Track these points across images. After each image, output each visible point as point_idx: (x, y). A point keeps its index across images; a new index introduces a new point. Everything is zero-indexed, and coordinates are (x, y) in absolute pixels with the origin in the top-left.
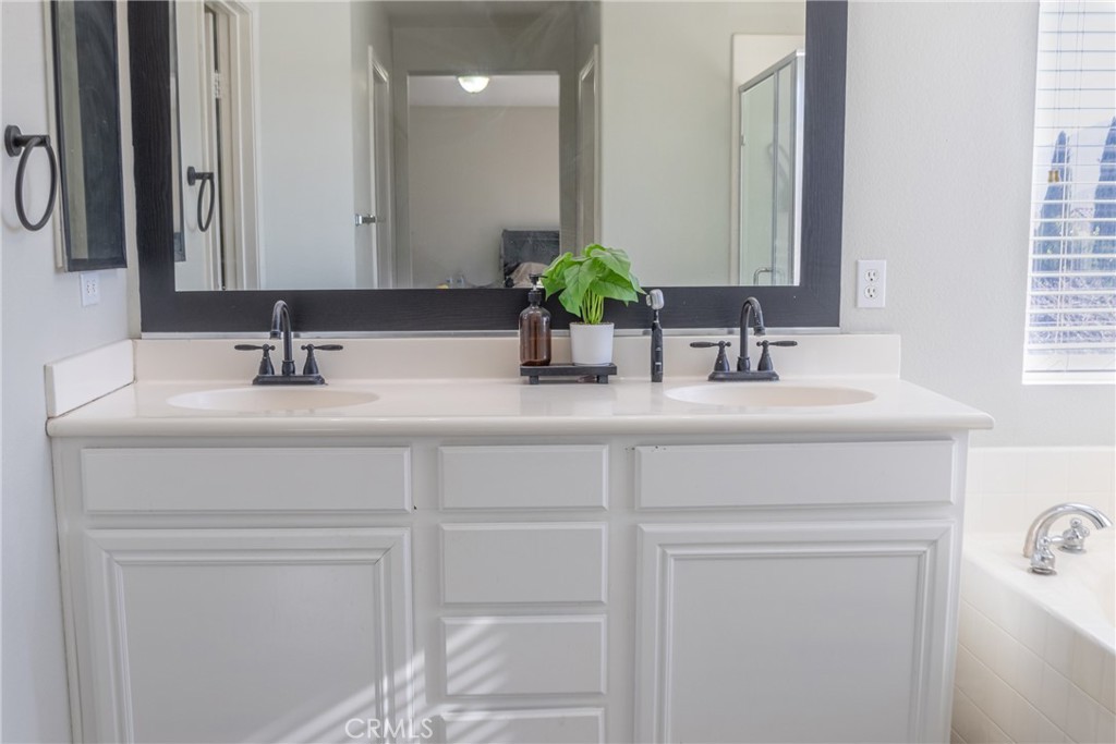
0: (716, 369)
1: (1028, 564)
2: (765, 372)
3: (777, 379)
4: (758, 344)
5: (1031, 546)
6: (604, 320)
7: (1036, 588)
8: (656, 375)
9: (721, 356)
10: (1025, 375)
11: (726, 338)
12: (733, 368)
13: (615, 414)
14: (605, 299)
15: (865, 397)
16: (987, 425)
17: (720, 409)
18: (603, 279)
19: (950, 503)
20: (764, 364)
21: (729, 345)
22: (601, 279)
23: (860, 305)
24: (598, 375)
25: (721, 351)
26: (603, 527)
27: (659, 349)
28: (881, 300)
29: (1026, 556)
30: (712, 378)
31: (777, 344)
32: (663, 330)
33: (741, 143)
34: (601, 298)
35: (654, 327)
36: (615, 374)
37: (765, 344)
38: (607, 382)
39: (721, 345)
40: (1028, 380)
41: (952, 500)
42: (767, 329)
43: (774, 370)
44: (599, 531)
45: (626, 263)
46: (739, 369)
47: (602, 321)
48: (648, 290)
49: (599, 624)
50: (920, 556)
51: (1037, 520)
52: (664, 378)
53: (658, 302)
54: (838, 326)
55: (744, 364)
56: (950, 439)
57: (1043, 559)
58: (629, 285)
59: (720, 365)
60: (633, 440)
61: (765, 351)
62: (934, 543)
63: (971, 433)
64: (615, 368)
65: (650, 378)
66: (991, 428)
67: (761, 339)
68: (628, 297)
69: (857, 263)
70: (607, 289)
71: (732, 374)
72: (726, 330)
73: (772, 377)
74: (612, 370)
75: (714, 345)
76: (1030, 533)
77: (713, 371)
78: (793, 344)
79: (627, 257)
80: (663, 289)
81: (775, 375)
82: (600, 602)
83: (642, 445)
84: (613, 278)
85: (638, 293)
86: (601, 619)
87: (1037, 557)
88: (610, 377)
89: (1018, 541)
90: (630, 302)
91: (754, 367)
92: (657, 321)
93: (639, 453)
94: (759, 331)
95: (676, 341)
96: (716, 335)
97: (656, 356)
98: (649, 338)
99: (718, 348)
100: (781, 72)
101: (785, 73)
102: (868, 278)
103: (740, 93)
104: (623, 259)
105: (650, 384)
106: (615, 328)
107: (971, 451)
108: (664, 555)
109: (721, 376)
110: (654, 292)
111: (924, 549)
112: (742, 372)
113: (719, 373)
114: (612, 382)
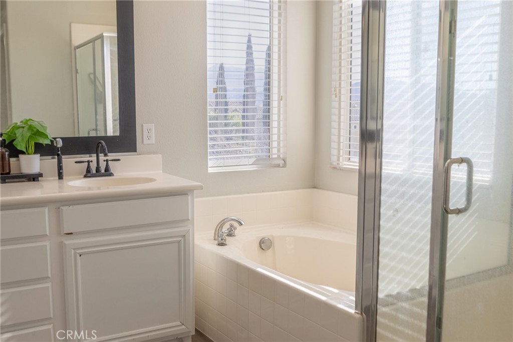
0: (87, 172)
1: (216, 242)
2: (108, 172)
3: (113, 175)
4: (104, 161)
5: (217, 237)
6: (35, 152)
7: (221, 251)
8: (60, 176)
9: (89, 167)
10: (209, 169)
11: (90, 159)
12: (94, 172)
13: (42, 194)
14: (35, 143)
15: (151, 180)
16: (201, 188)
17: (90, 188)
18: (35, 134)
19: (189, 220)
20: (107, 169)
21: (92, 161)
22: (33, 134)
23: (145, 143)
24: (34, 178)
25: (89, 165)
26: (48, 244)
27: (61, 165)
28: (153, 141)
29: (215, 240)
30: (85, 176)
31: (112, 160)
32: (63, 156)
33: (77, 72)
34: (33, 143)
35: (58, 155)
36: (42, 176)
37: (107, 161)
38: (38, 181)
39: (88, 162)
40: (210, 170)
41: (190, 218)
42: (109, 154)
43: (112, 171)
44: (46, 246)
45: (45, 127)
46: (97, 172)
47: (34, 153)
48: (55, 139)
49: (48, 287)
50: (179, 242)
51: (218, 225)
52: (64, 178)
53: (60, 144)
54: (136, 151)
55: (99, 170)
56: (187, 194)
57: (222, 239)
58: (46, 136)
59: (88, 170)
60: (58, 204)
61: (107, 164)
62: (184, 236)
63: (195, 191)
64: (42, 174)
65: (58, 178)
66: (202, 189)
67: (105, 158)
68: (46, 142)
69: (142, 125)
70: (36, 138)
71: (94, 174)
72: (88, 155)
73: (111, 175)
74: (41, 175)
75: (85, 162)
76: (216, 231)
77: (85, 173)
78: (119, 160)
79: (44, 124)
80: (62, 138)
81: (112, 173)
82: (48, 277)
83: (63, 206)
84: (39, 133)
85: (51, 140)
86: (49, 285)
87: (220, 239)
88: (40, 178)
89: (212, 234)
90: (46, 144)
91: (103, 171)
92: (60, 153)
93: (62, 209)
94: (106, 155)
95: (69, 161)
96: (85, 158)
97: (60, 168)
98: (56, 160)
99: (87, 163)
100: (96, 42)
101: (98, 42)
102: (147, 132)
103: (75, 49)
104: (44, 125)
105: (58, 181)
106: (40, 156)
107: (195, 200)
108: (75, 253)
109: (89, 175)
110: (57, 139)
111: (180, 239)
112: (98, 173)
113: (88, 174)
114: (41, 181)
